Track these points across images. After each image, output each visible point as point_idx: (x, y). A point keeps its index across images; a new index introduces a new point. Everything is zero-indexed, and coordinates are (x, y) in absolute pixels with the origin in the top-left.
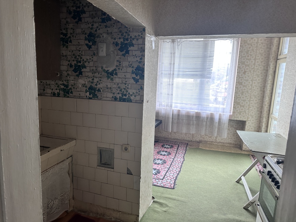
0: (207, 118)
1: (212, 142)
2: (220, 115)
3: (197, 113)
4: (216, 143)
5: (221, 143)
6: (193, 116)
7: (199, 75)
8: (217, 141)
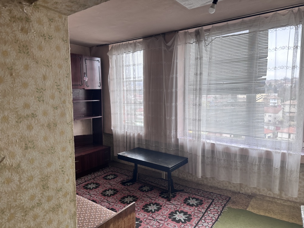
0: (260, 158)
1: (274, 198)
2: (283, 155)
3: (242, 150)
4: (282, 202)
5: (291, 201)
6: (235, 155)
7: (242, 88)
8: (282, 197)
